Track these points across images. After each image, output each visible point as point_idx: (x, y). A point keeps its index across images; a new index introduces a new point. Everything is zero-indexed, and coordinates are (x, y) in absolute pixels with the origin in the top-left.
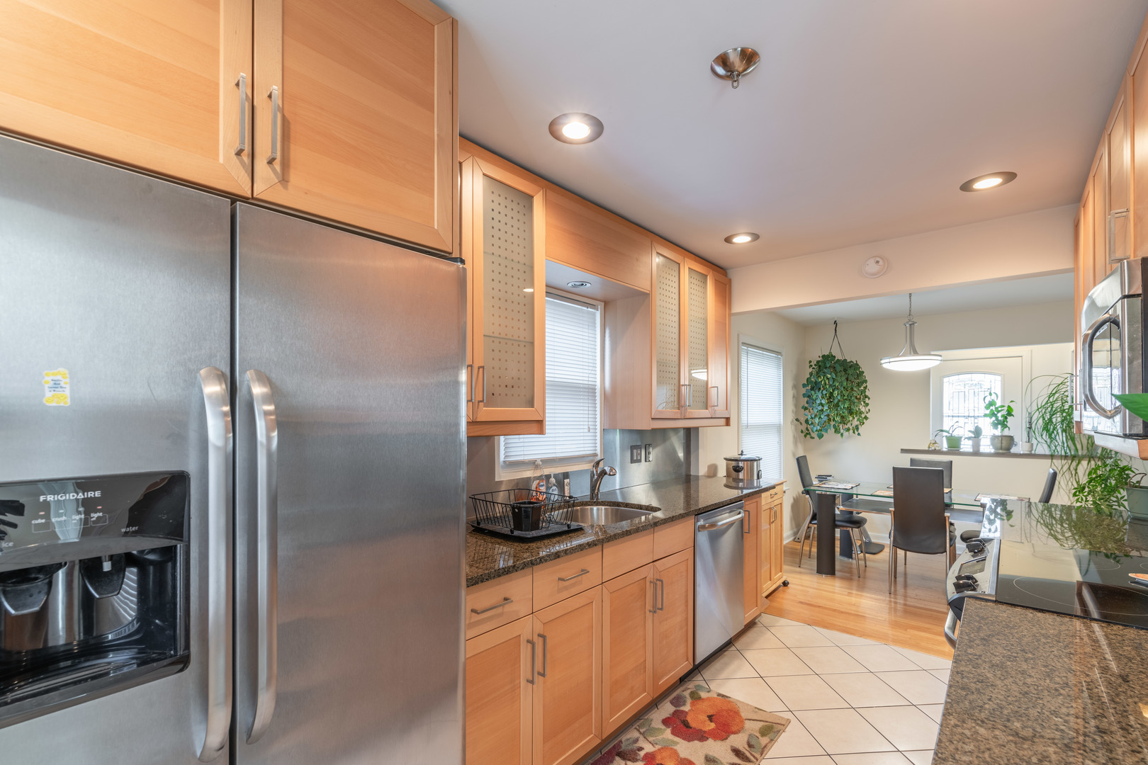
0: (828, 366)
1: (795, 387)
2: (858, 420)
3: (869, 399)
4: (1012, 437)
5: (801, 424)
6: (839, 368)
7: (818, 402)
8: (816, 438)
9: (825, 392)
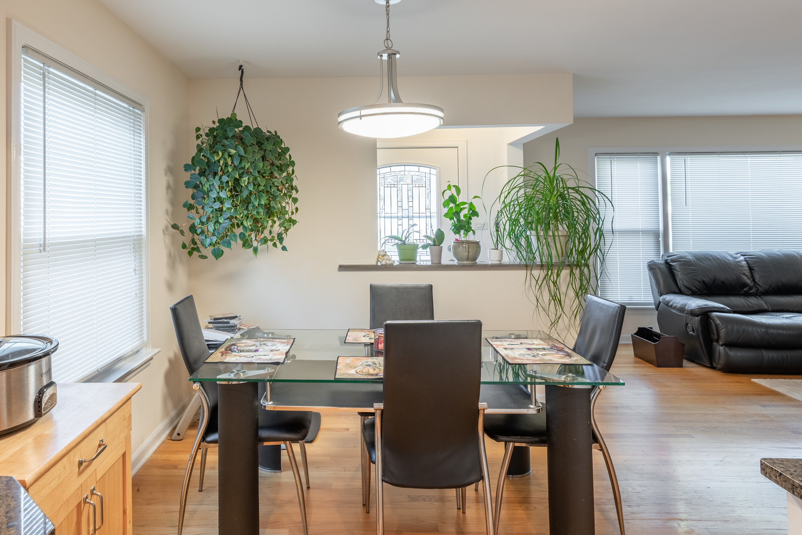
0: (230, 134)
1: (170, 170)
2: (281, 225)
3: (297, 191)
4: (478, 243)
5: (182, 233)
6: (249, 140)
7: (213, 195)
8: (211, 257)
9: (225, 178)
